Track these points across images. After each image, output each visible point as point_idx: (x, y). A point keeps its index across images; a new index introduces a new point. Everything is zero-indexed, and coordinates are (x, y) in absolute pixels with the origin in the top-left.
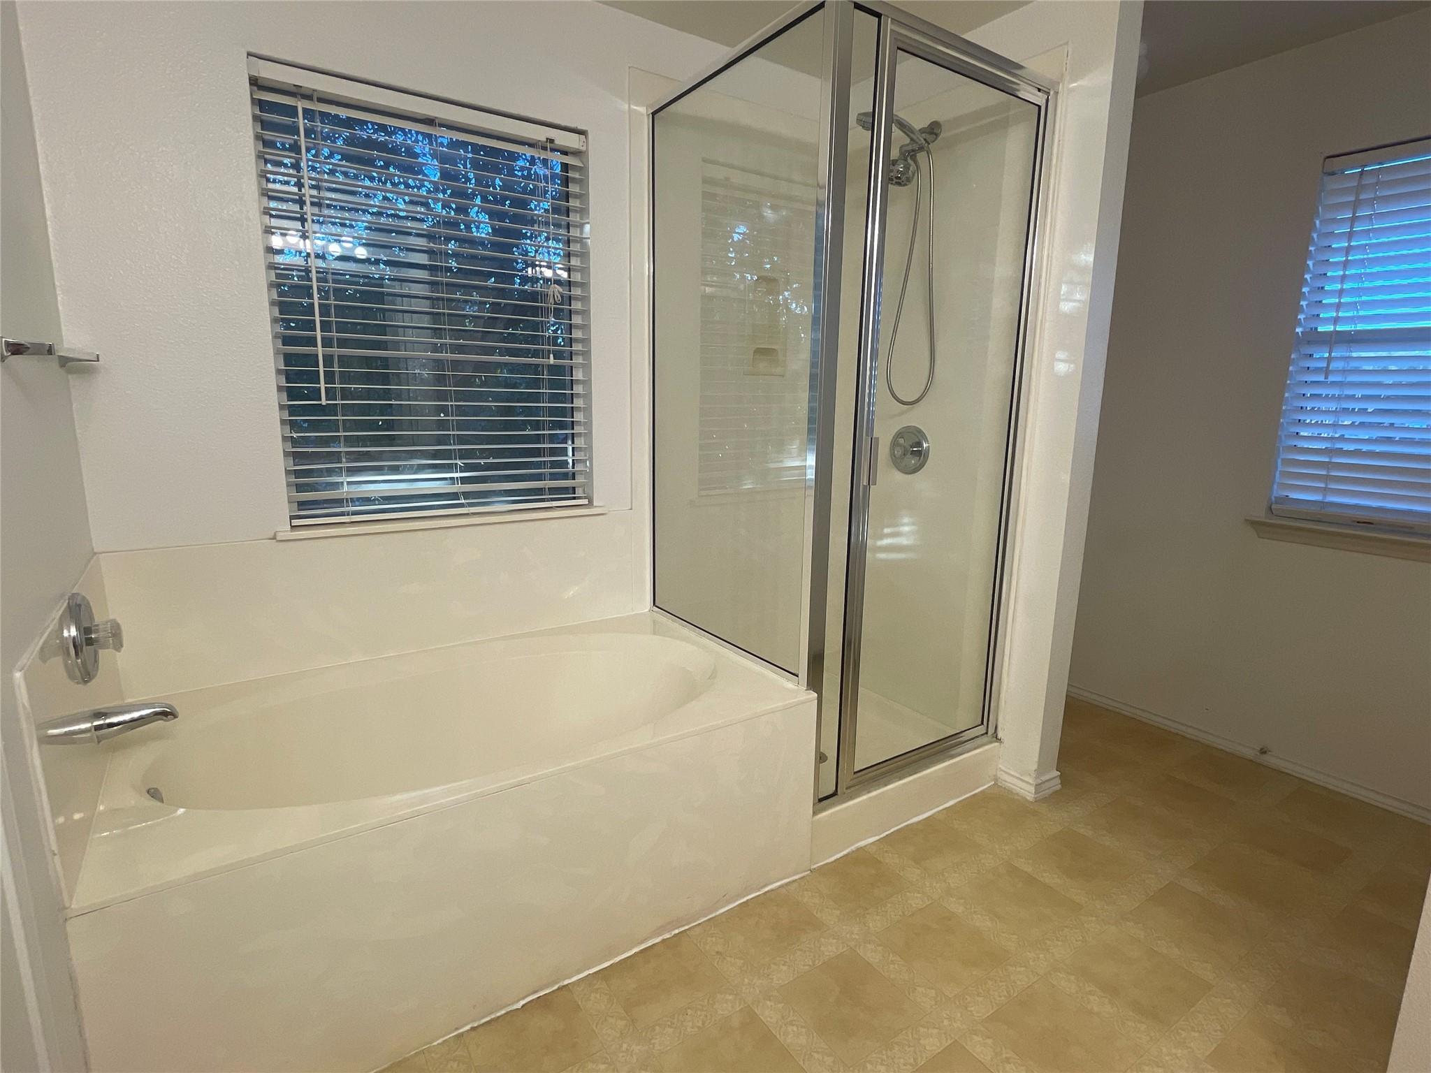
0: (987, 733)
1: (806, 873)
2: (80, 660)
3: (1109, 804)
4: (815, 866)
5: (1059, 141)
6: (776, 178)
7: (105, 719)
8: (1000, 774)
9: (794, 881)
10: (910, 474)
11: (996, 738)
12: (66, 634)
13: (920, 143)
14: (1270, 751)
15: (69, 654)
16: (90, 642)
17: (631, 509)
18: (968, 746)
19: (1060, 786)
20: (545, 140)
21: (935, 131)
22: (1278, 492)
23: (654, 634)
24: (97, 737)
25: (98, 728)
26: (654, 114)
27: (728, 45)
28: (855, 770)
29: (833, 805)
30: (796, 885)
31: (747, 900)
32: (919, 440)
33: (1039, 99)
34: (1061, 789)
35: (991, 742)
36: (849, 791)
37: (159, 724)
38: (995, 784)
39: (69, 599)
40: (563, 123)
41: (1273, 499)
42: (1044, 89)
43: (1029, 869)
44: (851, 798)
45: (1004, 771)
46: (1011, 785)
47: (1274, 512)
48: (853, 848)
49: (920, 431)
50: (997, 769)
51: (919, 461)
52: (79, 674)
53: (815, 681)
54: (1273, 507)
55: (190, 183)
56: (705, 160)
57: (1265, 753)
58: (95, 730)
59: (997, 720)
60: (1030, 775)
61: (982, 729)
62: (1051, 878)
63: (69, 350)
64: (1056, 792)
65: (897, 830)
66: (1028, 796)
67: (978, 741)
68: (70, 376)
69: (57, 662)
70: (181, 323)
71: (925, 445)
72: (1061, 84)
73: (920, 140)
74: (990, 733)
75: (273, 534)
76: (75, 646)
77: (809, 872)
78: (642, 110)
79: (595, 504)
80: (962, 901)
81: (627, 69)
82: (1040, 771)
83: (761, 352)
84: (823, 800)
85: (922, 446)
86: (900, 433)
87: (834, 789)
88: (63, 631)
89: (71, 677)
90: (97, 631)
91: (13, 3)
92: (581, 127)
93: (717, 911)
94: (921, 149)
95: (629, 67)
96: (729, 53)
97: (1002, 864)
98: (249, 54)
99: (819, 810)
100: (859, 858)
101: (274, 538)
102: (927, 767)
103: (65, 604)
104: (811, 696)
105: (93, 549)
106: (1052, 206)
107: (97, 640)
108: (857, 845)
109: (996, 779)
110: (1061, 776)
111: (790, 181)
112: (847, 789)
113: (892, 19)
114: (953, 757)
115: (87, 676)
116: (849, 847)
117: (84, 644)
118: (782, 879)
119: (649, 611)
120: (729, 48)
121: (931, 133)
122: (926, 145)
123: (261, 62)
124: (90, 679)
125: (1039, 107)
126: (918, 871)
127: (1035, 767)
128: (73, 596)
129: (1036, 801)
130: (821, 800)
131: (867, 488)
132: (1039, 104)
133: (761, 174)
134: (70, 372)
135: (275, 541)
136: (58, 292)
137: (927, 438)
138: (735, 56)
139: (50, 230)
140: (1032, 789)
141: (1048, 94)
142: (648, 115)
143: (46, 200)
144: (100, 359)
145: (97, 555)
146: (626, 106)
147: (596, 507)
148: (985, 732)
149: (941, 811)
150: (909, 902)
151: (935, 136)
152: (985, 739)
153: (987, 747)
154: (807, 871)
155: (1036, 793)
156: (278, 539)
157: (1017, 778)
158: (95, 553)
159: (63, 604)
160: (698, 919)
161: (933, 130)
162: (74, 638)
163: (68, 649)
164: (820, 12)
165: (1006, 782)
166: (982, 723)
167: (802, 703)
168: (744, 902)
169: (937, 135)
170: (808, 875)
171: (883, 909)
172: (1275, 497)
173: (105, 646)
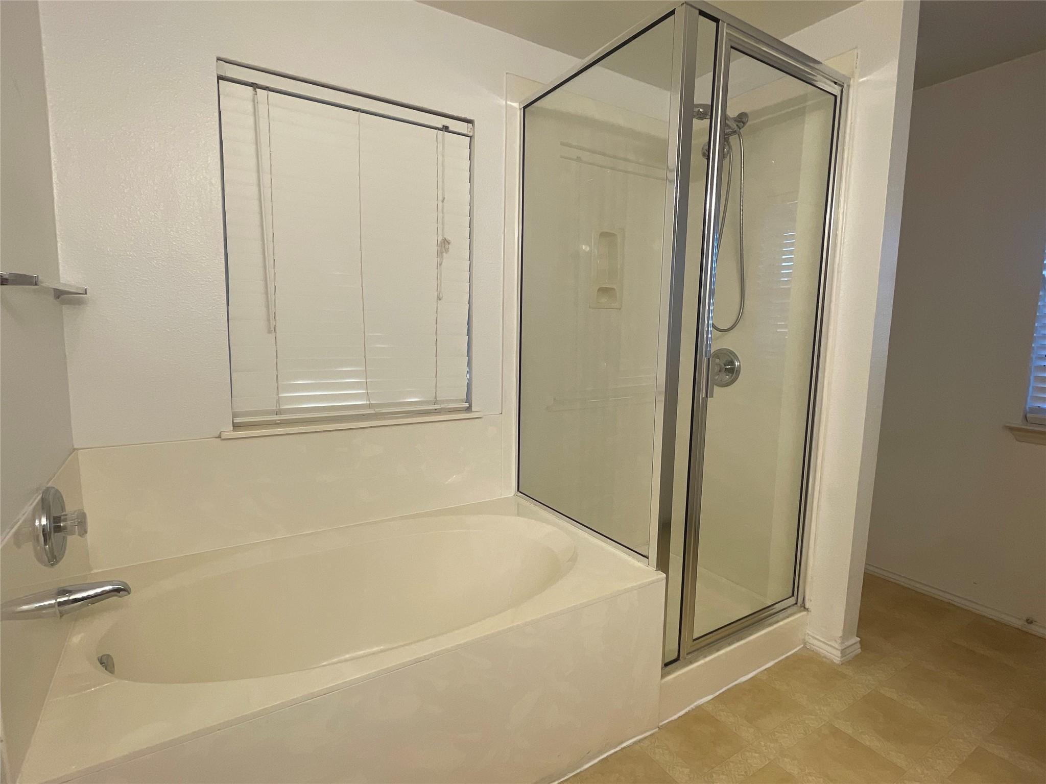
0: (796, 603)
1: (655, 730)
2: (47, 546)
3: (906, 667)
4: (661, 724)
5: (852, 123)
6: (615, 157)
7: (69, 596)
8: (807, 638)
9: (645, 738)
10: (725, 386)
11: (804, 608)
12: (37, 523)
13: (734, 127)
14: (1036, 622)
15: (38, 540)
16: (58, 529)
17: (501, 414)
18: (781, 615)
19: (860, 650)
20: (442, 127)
21: (743, 120)
22: (1032, 404)
23: (518, 515)
24: (61, 613)
25: (60, 604)
26: (525, 108)
27: (580, 58)
28: (694, 638)
29: (677, 669)
30: (647, 742)
31: (607, 756)
32: (732, 359)
33: (836, 90)
34: (861, 653)
35: (801, 611)
36: (689, 656)
37: (114, 599)
38: (805, 647)
39: (43, 493)
40: (456, 114)
41: (1027, 408)
42: (839, 83)
43: (850, 731)
44: (691, 663)
45: (811, 636)
46: (817, 648)
47: (1028, 420)
48: (692, 706)
49: (731, 352)
50: (805, 634)
51: (732, 377)
52: (47, 558)
53: (663, 564)
54: (1029, 415)
55: (168, 156)
56: (562, 144)
57: (1031, 623)
58: (58, 606)
59: (804, 592)
60: (835, 641)
61: (792, 601)
62: (869, 740)
63: (65, 285)
64: (857, 656)
65: (728, 689)
66: (836, 660)
67: (789, 611)
68: (64, 307)
69: (28, 548)
70: (155, 264)
71: (736, 364)
72: (852, 79)
73: (734, 126)
74: (799, 604)
75: (218, 433)
76: (44, 535)
77: (658, 729)
78: (516, 105)
79: (473, 410)
80: (796, 762)
81: (505, 74)
82: (844, 638)
83: (603, 291)
84: (669, 664)
85: (735, 365)
86: (716, 354)
87: (677, 655)
88: (35, 521)
89: (40, 561)
90: (65, 520)
91: (37, 2)
92: (469, 117)
93: (583, 767)
94: (734, 132)
95: (507, 73)
96: (580, 63)
97: (824, 725)
98: (218, 59)
99: (665, 674)
100: (698, 716)
101: (219, 437)
102: (751, 635)
103: (40, 497)
104: (659, 577)
105: (73, 446)
106: (846, 174)
107: (65, 528)
108: (695, 704)
109: (805, 643)
110: (861, 642)
111: (626, 160)
112: (687, 654)
113: (728, 24)
114: (771, 624)
115: (53, 559)
116: (689, 705)
117: (52, 530)
118: (634, 737)
119: (514, 495)
120: (580, 60)
121: (739, 122)
122: (738, 130)
123: (228, 64)
124: (57, 562)
125: (836, 96)
126: (752, 730)
127: (840, 634)
128: (48, 489)
129: (842, 664)
130: (666, 665)
131: (705, 400)
132: (836, 94)
133: (604, 154)
134: (64, 302)
135: (219, 439)
136: (58, 240)
137: (737, 357)
138: (584, 65)
139: (55, 191)
140: (839, 654)
141: (842, 86)
142: (521, 109)
143: (53, 167)
144: (88, 293)
145: (76, 451)
146: (504, 102)
147: (474, 412)
148: (795, 602)
149: (762, 671)
150: (749, 761)
151: (742, 125)
152: (795, 608)
153: (796, 616)
154: (656, 728)
155: (842, 657)
156: (222, 438)
157: (824, 643)
158: (74, 450)
159: (38, 496)
160: (566, 775)
161: (742, 119)
162: (44, 526)
163: (38, 536)
164: (672, 17)
165: (813, 645)
166: (793, 595)
167: (653, 582)
168: (603, 759)
169: (744, 123)
170: (656, 733)
171: (727, 768)
172: (1029, 408)
173: (72, 534)
